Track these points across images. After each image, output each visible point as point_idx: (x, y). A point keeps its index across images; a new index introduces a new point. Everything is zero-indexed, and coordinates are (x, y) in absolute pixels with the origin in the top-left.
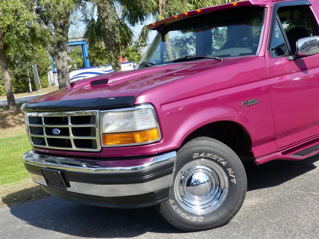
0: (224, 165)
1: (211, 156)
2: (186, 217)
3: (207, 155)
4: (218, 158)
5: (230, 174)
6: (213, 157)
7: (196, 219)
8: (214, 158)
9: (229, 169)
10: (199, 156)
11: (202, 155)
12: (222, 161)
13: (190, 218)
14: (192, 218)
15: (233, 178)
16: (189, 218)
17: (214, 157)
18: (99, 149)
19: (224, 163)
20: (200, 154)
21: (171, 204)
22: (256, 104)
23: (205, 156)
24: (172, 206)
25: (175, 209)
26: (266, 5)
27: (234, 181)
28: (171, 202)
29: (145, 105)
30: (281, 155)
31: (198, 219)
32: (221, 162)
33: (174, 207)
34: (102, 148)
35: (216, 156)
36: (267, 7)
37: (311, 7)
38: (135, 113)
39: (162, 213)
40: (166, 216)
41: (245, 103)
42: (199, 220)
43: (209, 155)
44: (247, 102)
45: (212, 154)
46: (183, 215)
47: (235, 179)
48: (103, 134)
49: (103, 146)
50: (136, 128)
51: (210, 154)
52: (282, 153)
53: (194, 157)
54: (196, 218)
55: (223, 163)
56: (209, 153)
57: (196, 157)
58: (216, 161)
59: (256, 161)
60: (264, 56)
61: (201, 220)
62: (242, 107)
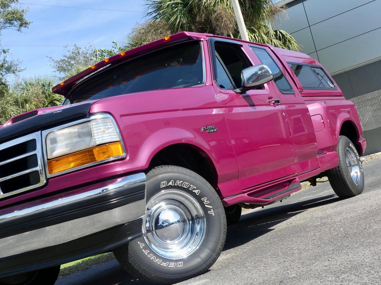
0: (197, 194)
1: (181, 184)
2: (161, 263)
3: (177, 183)
4: (190, 185)
5: (206, 204)
6: (183, 185)
7: (174, 265)
8: (185, 187)
9: (204, 199)
10: (167, 184)
11: (170, 183)
12: (194, 189)
13: (167, 264)
14: (169, 264)
15: (210, 209)
16: (165, 264)
17: (185, 185)
18: (43, 181)
19: (198, 191)
20: (168, 183)
21: (141, 248)
22: (215, 132)
23: (174, 184)
24: (143, 250)
25: (147, 254)
26: (201, 38)
27: (212, 212)
28: (142, 246)
29: (102, 114)
30: (247, 196)
31: (176, 265)
32: (193, 191)
33: (146, 252)
34: (47, 180)
35: (187, 183)
36: (202, 41)
37: (242, 48)
38: (92, 124)
39: (131, 262)
40: (137, 266)
41: (205, 128)
42: (178, 266)
43: (178, 183)
44: (207, 128)
45: (182, 182)
46: (157, 261)
47: (212, 210)
48: (48, 159)
49: (49, 176)
50: (95, 141)
51: (180, 181)
52: (248, 195)
53: (162, 186)
54: (174, 263)
55: (196, 191)
56: (178, 180)
57: (164, 186)
58: (187, 190)
59: (224, 201)
60: (212, 85)
61: (180, 266)
62: (202, 132)
